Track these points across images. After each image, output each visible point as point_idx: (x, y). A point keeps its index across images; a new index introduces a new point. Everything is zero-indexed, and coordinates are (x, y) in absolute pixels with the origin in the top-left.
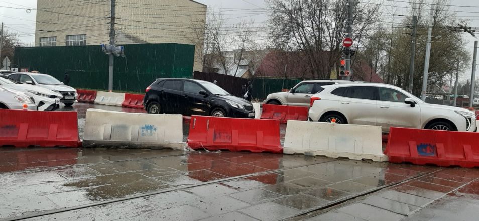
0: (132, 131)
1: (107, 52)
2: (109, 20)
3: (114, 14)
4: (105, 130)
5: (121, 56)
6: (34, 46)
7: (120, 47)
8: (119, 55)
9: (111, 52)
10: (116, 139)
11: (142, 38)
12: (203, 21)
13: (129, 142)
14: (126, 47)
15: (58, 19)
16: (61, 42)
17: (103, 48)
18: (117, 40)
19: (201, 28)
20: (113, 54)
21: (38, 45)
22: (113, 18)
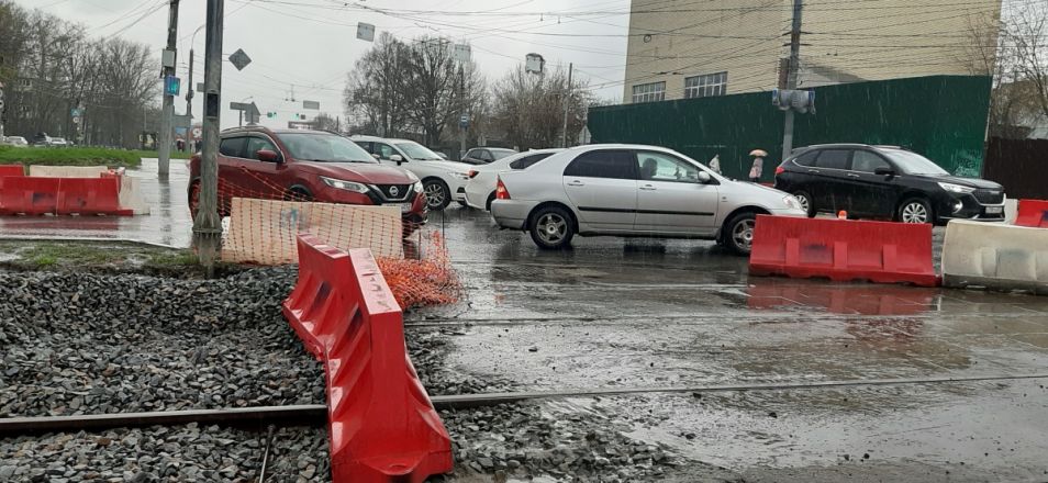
0: (1037, 264)
1: (782, 105)
2: (788, 39)
3: (800, 25)
4: (983, 258)
5: (808, 112)
6: (621, 103)
7: (807, 93)
8: (805, 110)
9: (790, 104)
10: (1005, 275)
11: (852, 72)
12: (997, 16)
13: (1035, 283)
14: (820, 92)
15: (671, 46)
16: (675, 91)
17: (774, 98)
18: (803, 79)
19: (988, 35)
20: (792, 108)
21: (630, 102)
22: (796, 34)
